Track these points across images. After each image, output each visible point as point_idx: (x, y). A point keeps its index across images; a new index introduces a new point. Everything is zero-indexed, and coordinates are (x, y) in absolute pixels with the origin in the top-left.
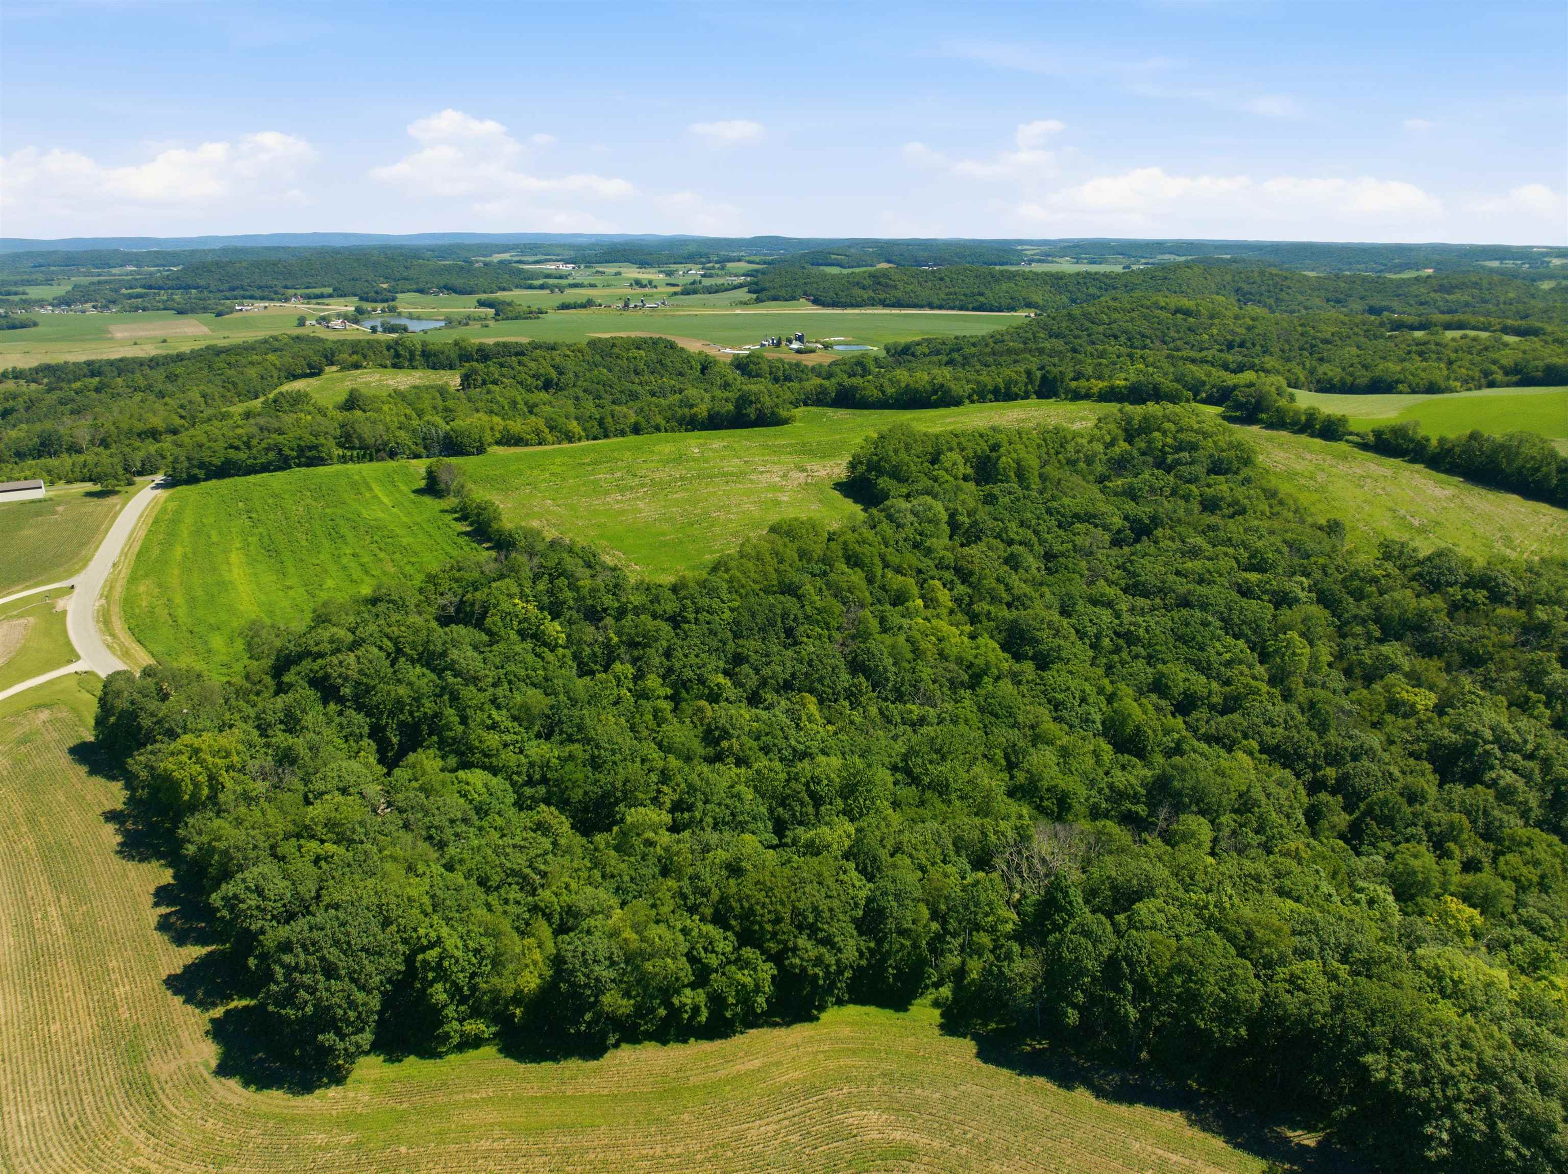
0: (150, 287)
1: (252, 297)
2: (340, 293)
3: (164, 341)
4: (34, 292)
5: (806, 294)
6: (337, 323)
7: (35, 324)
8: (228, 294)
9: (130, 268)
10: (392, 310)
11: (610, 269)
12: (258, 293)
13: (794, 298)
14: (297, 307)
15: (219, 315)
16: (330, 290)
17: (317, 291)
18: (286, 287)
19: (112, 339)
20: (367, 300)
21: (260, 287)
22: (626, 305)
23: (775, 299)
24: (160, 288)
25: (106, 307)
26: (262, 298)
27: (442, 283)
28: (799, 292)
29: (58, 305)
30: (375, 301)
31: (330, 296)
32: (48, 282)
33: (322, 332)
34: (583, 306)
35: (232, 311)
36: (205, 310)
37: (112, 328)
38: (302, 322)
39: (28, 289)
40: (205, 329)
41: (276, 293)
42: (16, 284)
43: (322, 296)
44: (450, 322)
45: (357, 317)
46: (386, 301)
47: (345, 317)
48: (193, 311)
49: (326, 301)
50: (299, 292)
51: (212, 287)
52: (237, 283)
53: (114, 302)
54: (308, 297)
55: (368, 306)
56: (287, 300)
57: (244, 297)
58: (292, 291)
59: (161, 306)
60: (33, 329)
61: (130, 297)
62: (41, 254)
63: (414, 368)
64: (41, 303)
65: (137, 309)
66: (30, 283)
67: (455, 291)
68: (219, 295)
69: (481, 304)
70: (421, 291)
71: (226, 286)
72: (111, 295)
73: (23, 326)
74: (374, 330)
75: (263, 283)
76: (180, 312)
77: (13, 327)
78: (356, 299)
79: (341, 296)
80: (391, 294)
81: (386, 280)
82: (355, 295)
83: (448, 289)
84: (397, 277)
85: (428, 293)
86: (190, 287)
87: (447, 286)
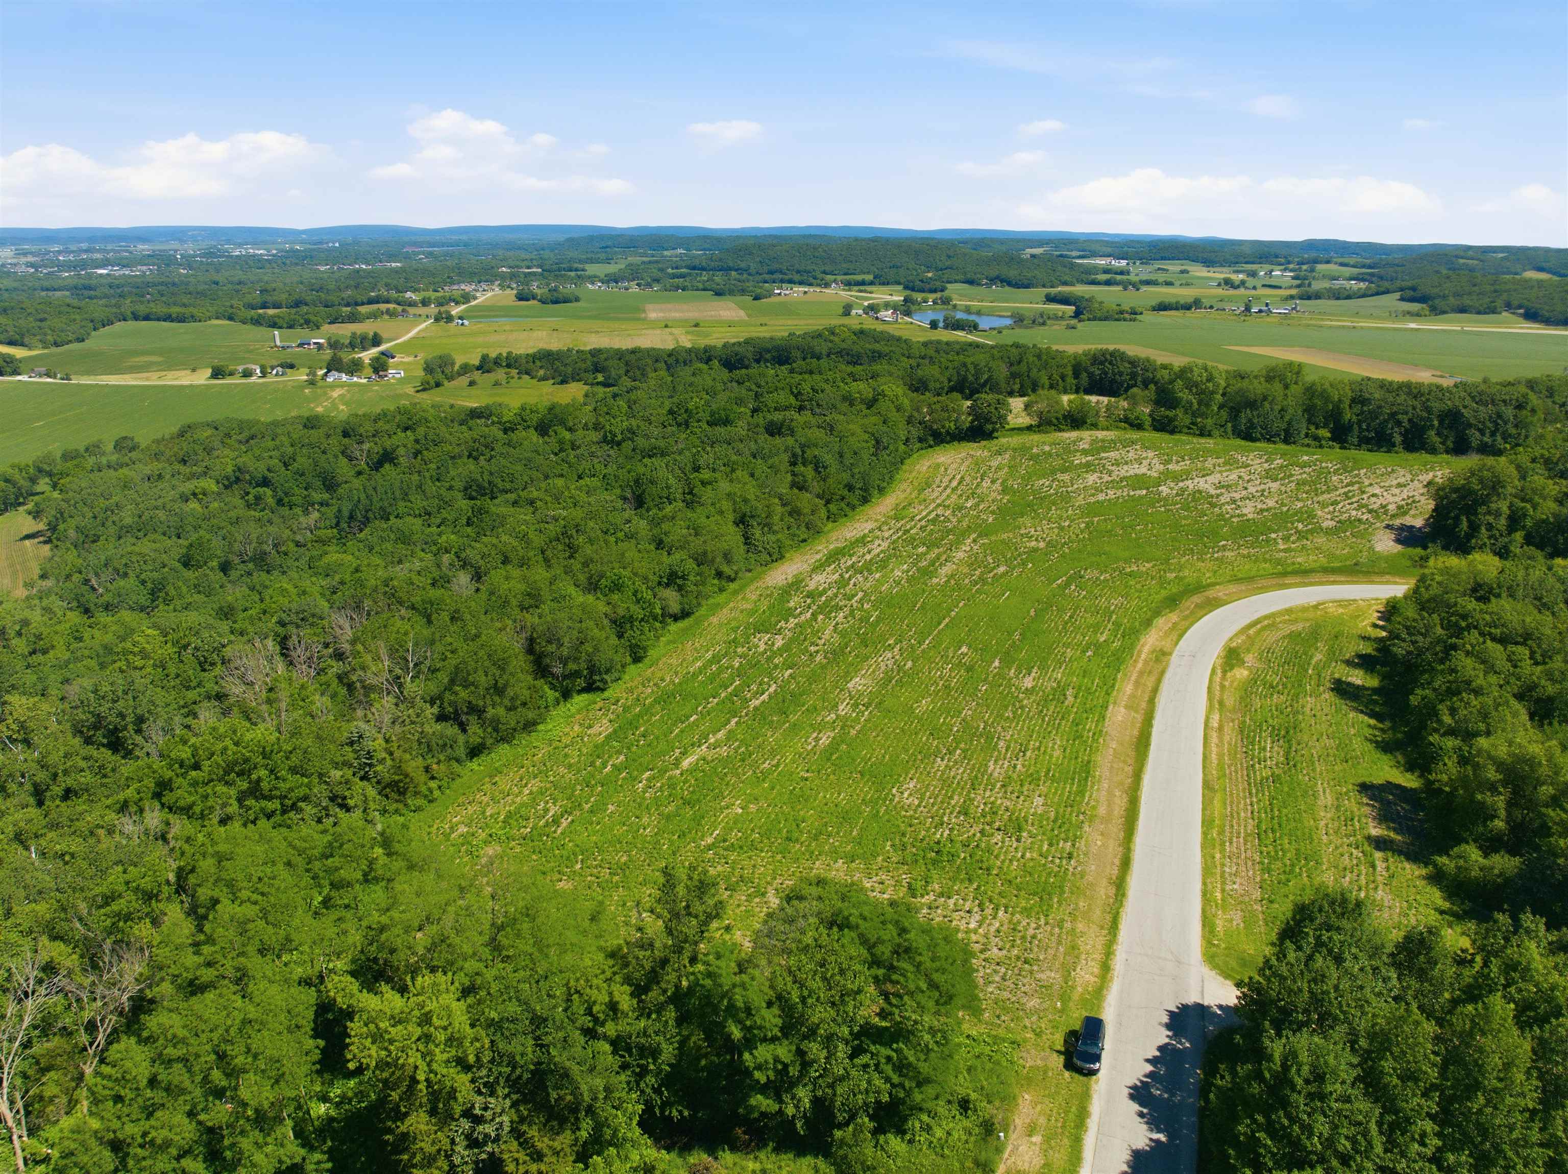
0: (694, 268)
1: (790, 282)
2: (881, 280)
3: (697, 325)
4: (592, 269)
5: (1509, 306)
6: (887, 315)
7: (577, 299)
8: (767, 277)
9: (681, 251)
10: (946, 301)
11: (1174, 267)
12: (797, 277)
13: (1493, 311)
14: (837, 294)
15: (756, 298)
16: (870, 277)
17: (859, 278)
18: (825, 272)
19: (645, 319)
20: (913, 290)
21: (798, 272)
22: (1248, 309)
23: (1462, 310)
24: (703, 269)
25: (649, 285)
26: (801, 283)
27: (994, 274)
28: (1499, 303)
29: (608, 282)
30: (923, 291)
31: (872, 283)
32: (608, 261)
33: (869, 324)
34: (1187, 307)
35: (770, 294)
36: (743, 292)
37: (649, 307)
38: (847, 311)
39: (587, 267)
40: (742, 313)
41: (815, 278)
42: (580, 261)
43: (863, 283)
44: (1019, 320)
45: (907, 307)
46: (935, 291)
47: (895, 308)
48: (731, 293)
49: (869, 288)
50: (839, 278)
51: (752, 270)
52: (776, 266)
53: (657, 281)
54: (849, 284)
55: (919, 297)
56: (827, 285)
57: (782, 281)
58: (831, 277)
59: (701, 286)
60: (573, 304)
61: (674, 276)
62: (611, 237)
63: (1203, 433)
64: (592, 279)
65: (677, 288)
66: (591, 261)
67: (1010, 284)
68: (759, 278)
69: (1050, 299)
70: (971, 282)
71: (766, 269)
72: (656, 273)
73: (566, 301)
74: (934, 325)
75: (802, 268)
76: (719, 294)
77: (556, 302)
78: (900, 287)
79: (883, 284)
80: (938, 284)
81: (929, 268)
82: (899, 283)
83: (1002, 281)
84: (940, 265)
85: (979, 284)
86: (730, 269)
87: (997, 278)
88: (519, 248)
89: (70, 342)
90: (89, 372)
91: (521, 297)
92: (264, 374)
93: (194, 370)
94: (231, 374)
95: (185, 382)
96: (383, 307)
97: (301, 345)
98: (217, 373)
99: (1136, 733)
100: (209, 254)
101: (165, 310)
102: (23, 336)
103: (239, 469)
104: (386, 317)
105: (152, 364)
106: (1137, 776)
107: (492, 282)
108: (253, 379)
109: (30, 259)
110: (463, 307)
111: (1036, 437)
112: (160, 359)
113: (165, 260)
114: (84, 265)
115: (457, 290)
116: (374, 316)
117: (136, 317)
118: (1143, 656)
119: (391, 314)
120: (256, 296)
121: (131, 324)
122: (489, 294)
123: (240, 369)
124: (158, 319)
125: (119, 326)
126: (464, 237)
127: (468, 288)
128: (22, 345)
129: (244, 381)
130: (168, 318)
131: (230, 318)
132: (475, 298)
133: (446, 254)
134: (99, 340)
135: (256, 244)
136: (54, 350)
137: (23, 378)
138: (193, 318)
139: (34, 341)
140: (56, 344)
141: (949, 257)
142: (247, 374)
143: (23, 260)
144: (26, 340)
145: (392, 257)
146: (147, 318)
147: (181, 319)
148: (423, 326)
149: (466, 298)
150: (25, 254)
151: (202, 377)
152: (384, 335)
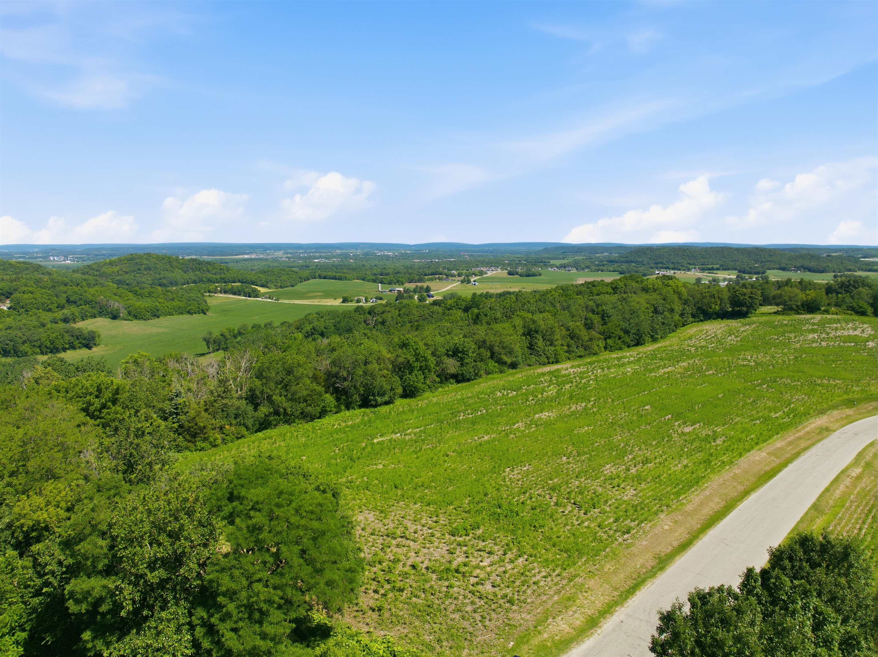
0: (611, 262)
1: (666, 268)
2: (724, 268)
4: (552, 262)
6: (724, 285)
7: (540, 275)
8: (652, 266)
9: (606, 254)
10: (765, 279)
12: (671, 266)
14: (695, 274)
15: (645, 275)
16: (718, 267)
17: (709, 266)
18: (689, 264)
20: (744, 272)
21: (673, 263)
24: (617, 262)
25: (583, 269)
26: (673, 269)
27: (798, 265)
29: (560, 268)
30: (750, 273)
31: (718, 269)
32: (563, 259)
35: (653, 274)
36: (637, 272)
38: (698, 281)
41: (682, 266)
42: (549, 259)
43: (713, 269)
46: (759, 274)
48: (629, 273)
49: (715, 272)
50: (698, 266)
51: (646, 262)
52: (660, 260)
53: (588, 267)
54: (703, 269)
55: (747, 276)
56: (689, 270)
57: (662, 267)
58: (691, 266)
59: (612, 269)
60: (538, 277)
61: (599, 265)
64: (552, 266)
65: (598, 270)
66: (554, 258)
67: (810, 270)
68: (648, 266)
70: (783, 269)
71: (652, 262)
72: (589, 264)
73: (534, 275)
75: (676, 261)
76: (622, 273)
77: (528, 276)
78: (736, 271)
79: (725, 270)
80: (761, 270)
81: (756, 262)
82: (736, 269)
83: (804, 269)
84: (764, 260)
85: (788, 270)
86: (632, 262)
87: (802, 267)
88: (518, 253)
89: (287, 287)
90: (288, 299)
91: (510, 273)
92: (366, 301)
93: (335, 299)
94: (351, 301)
95: (329, 304)
96: (437, 276)
97: (391, 291)
98: (345, 300)
99: (767, 468)
100: (367, 254)
101: (333, 274)
102: (267, 283)
103: (314, 328)
104: (437, 280)
105: (318, 296)
106: (746, 493)
107: (498, 267)
108: (361, 304)
109: (289, 255)
110: (478, 277)
111: (780, 317)
112: (322, 294)
113: (346, 256)
114: (310, 258)
115: (477, 270)
116: (432, 280)
117: (320, 277)
118: (807, 429)
119: (440, 279)
120: (379, 271)
121: (317, 280)
122: (495, 272)
123: (356, 299)
124: (330, 279)
125: (312, 281)
126: (492, 249)
127: (484, 269)
128: (267, 287)
129: (357, 304)
130: (335, 278)
131: (363, 280)
132: (486, 273)
133: (479, 256)
134: (300, 287)
135: (389, 251)
136: (280, 289)
137: (260, 299)
138: (346, 278)
139: (272, 285)
140: (281, 287)
141: (771, 256)
142: (358, 301)
143: (286, 255)
144: (269, 285)
145: (452, 256)
146: (325, 278)
147: (340, 279)
148: (455, 285)
149: (481, 273)
150: (287, 254)
151: (338, 302)
152: (432, 288)
